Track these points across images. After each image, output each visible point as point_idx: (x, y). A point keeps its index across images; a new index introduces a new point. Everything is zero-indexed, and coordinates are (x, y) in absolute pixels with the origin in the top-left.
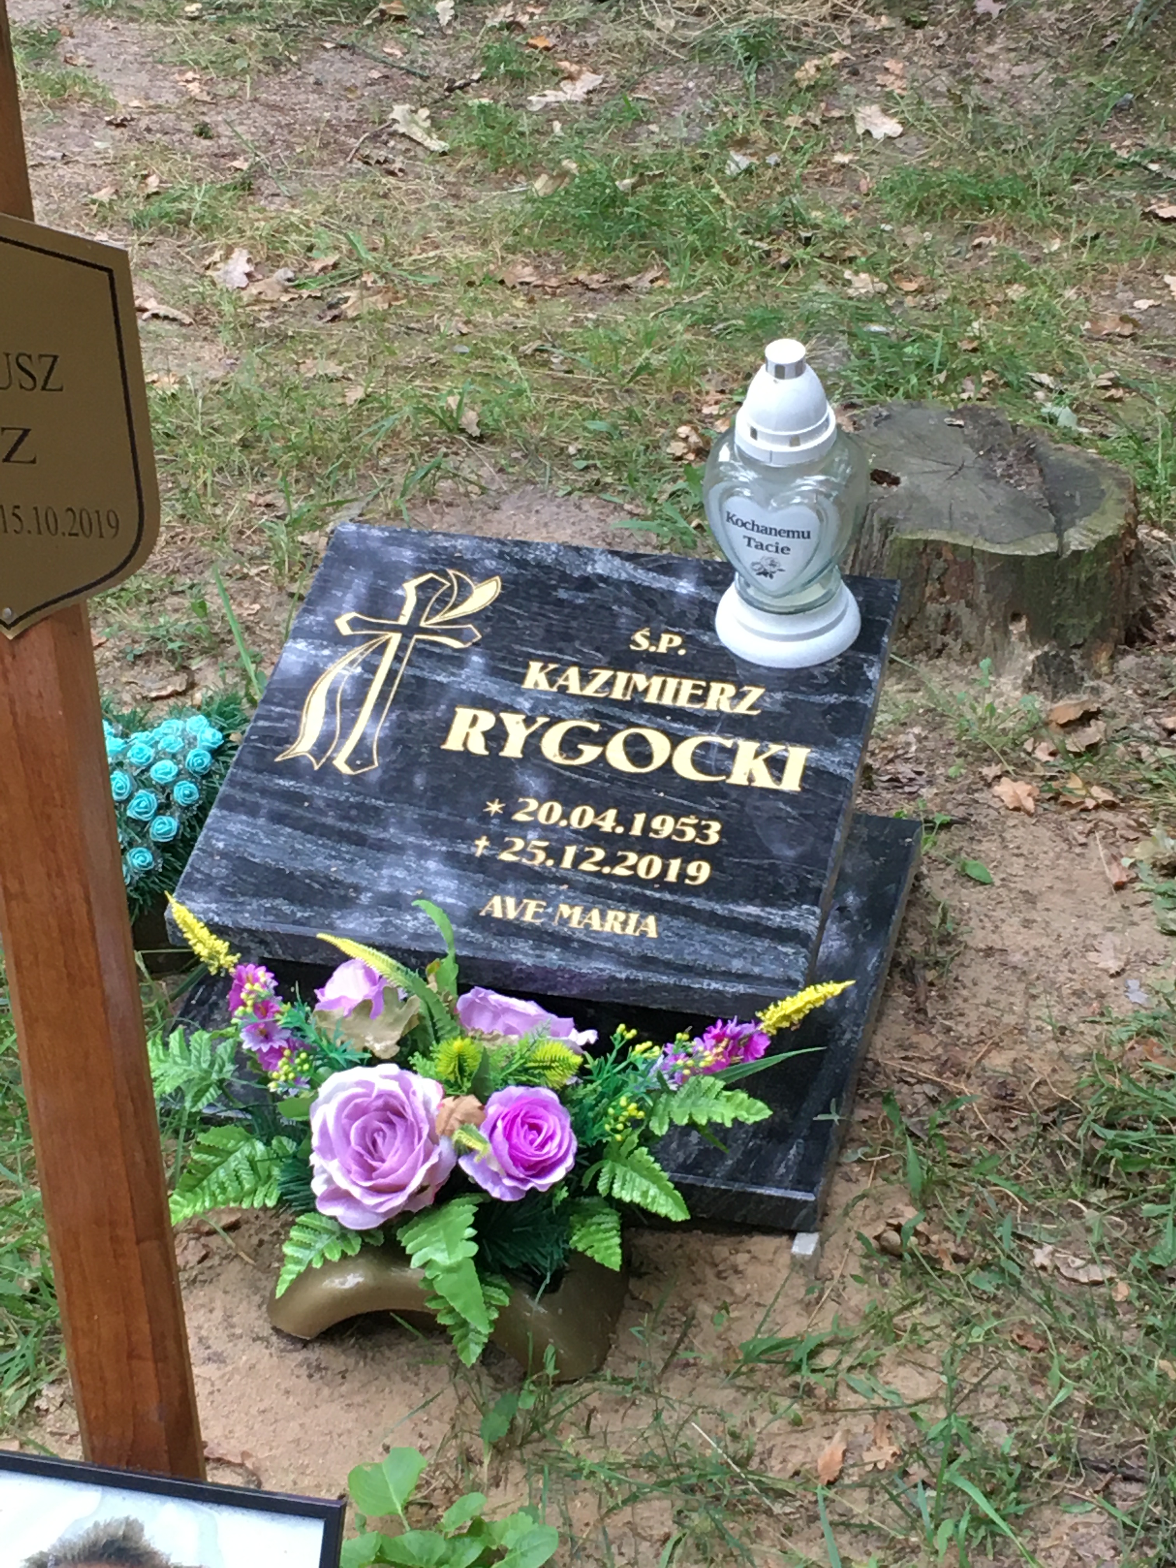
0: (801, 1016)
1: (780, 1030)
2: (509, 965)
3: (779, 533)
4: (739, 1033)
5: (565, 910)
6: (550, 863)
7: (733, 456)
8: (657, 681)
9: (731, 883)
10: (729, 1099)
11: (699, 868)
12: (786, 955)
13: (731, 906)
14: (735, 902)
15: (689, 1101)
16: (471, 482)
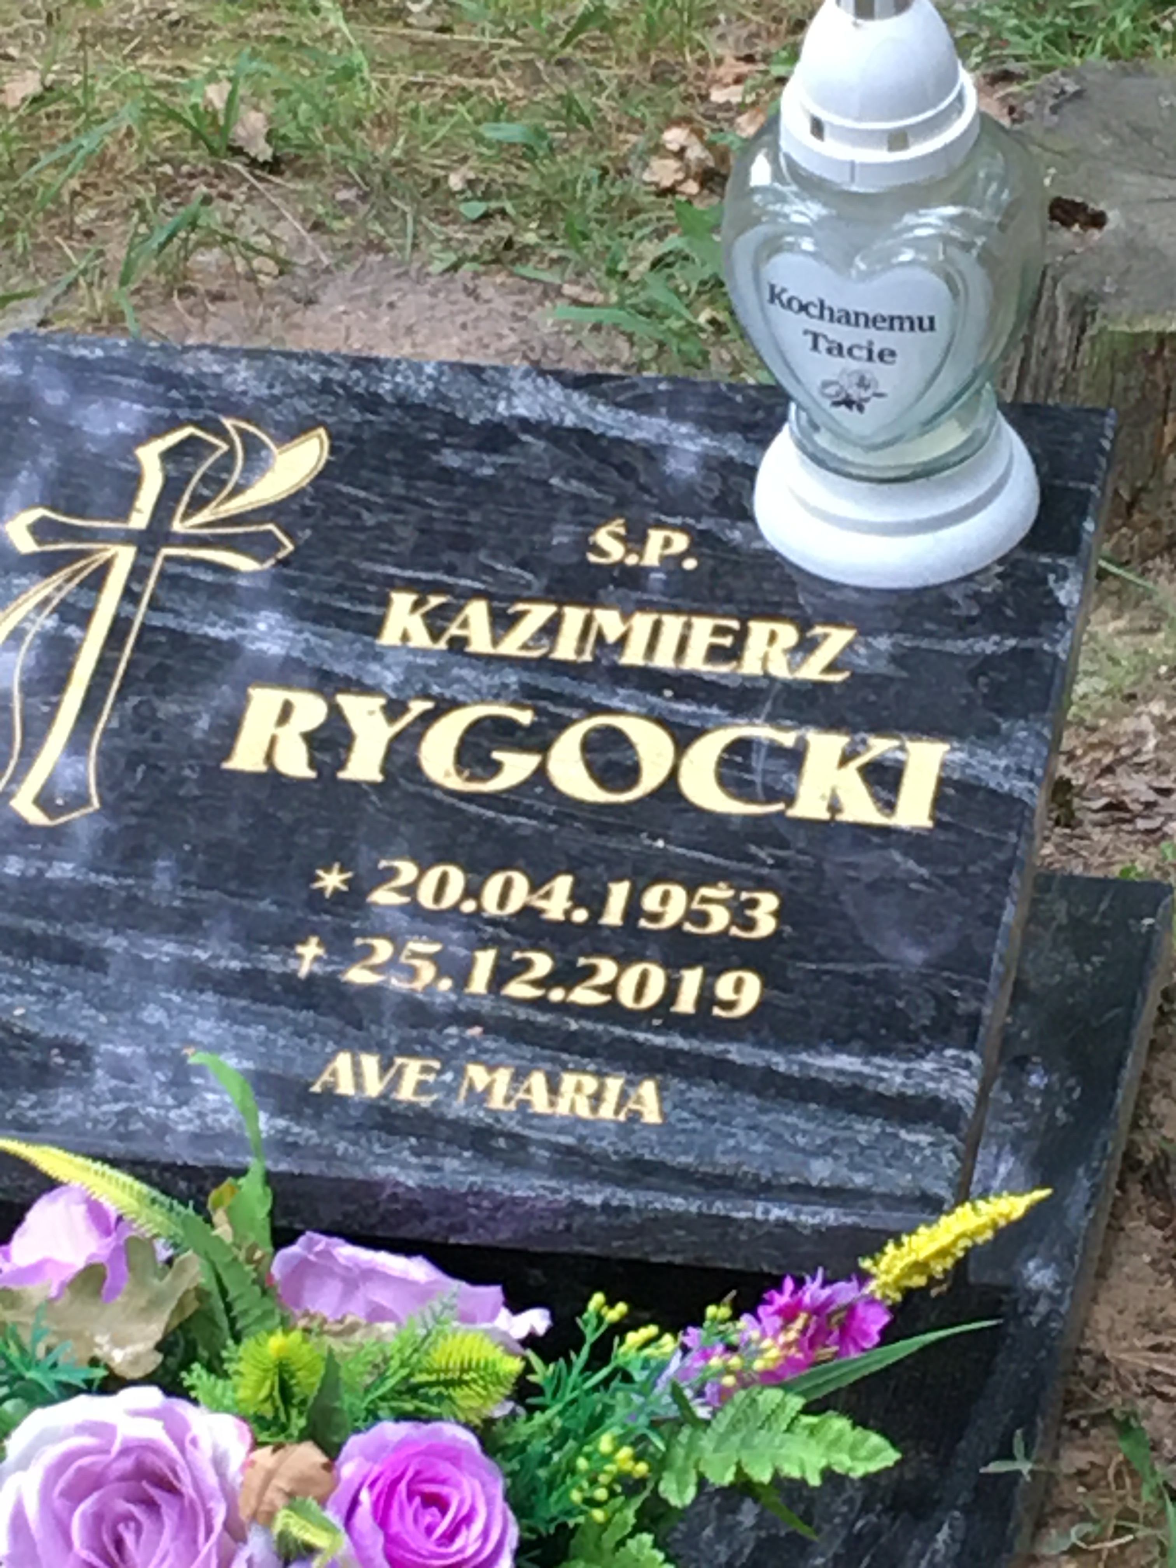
0: (949, 1263)
1: (909, 1293)
2: (371, 1187)
3: (871, 322)
4: (829, 1301)
5: (477, 1074)
6: (445, 984)
7: (777, 175)
8: (642, 623)
9: (804, 1012)
10: (812, 1431)
11: (738, 986)
12: (916, 1147)
13: (804, 1057)
14: (810, 1046)
15: (736, 1439)
16: (259, 253)
